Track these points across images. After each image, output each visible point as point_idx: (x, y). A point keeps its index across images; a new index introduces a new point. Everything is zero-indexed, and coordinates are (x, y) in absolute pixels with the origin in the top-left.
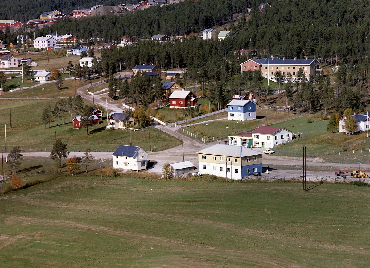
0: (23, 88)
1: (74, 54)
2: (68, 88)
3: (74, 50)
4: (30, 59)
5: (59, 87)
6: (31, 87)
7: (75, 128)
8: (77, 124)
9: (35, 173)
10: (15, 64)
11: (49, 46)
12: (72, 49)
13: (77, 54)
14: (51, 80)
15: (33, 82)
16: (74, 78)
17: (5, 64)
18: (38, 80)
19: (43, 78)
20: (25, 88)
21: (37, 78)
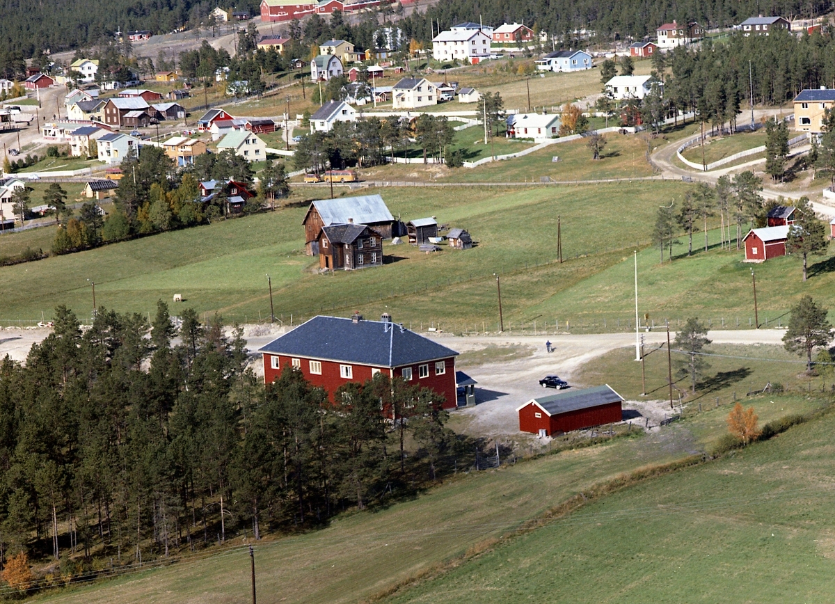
0: (500, 157)
1: (556, 70)
2: (618, 155)
3: (554, 60)
4: (457, 84)
5: (596, 154)
6: (518, 154)
7: (750, 261)
8: (755, 251)
9: (756, 393)
10: (430, 98)
11: (474, 52)
12: (549, 59)
13: (563, 70)
14: (564, 134)
15: (512, 140)
16: (620, 128)
17: (406, 99)
18: (526, 136)
19: (539, 129)
20: (504, 157)
21: (522, 131)
